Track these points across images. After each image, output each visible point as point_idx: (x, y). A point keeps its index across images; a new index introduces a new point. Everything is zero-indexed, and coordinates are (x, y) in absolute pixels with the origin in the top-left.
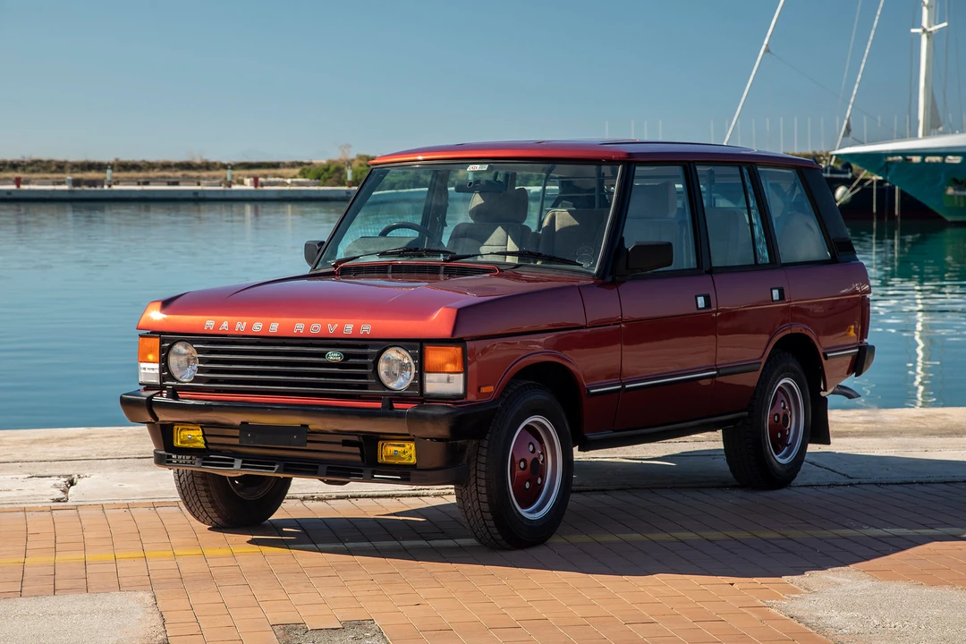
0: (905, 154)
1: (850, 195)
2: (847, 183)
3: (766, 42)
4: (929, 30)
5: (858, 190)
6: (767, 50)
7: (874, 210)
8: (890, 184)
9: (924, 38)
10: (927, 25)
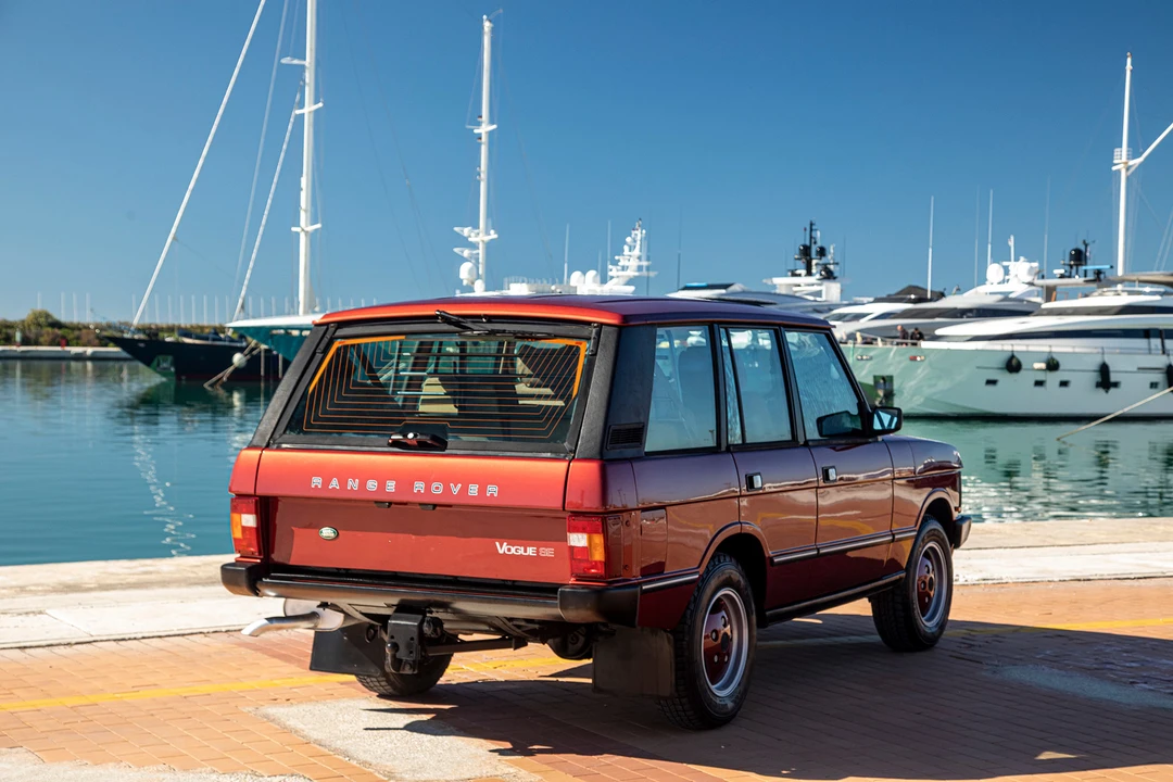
0: (287, 329)
1: (244, 359)
2: (241, 350)
3: (173, 230)
4: (306, 229)
5: (248, 357)
6: (174, 238)
7: (262, 373)
8: (275, 352)
9: (302, 236)
10: (305, 226)
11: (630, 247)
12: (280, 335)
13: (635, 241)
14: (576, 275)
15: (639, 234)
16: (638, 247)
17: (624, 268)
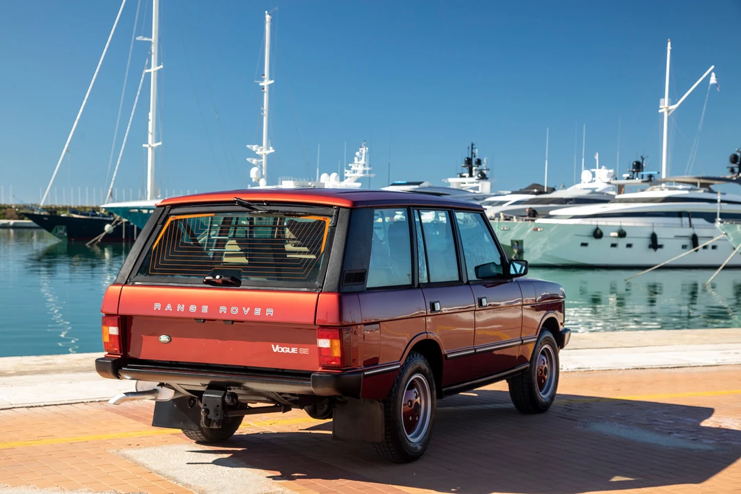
0: (140, 209)
1: (112, 228)
2: (110, 222)
3: (66, 146)
4: (152, 145)
5: (115, 226)
6: (67, 151)
7: (124, 237)
8: (132, 224)
9: (150, 150)
10: (151, 143)
11: (358, 158)
12: (135, 213)
13: (361, 154)
14: (324, 176)
15: (364, 150)
16: (363, 158)
17: (354, 172)
